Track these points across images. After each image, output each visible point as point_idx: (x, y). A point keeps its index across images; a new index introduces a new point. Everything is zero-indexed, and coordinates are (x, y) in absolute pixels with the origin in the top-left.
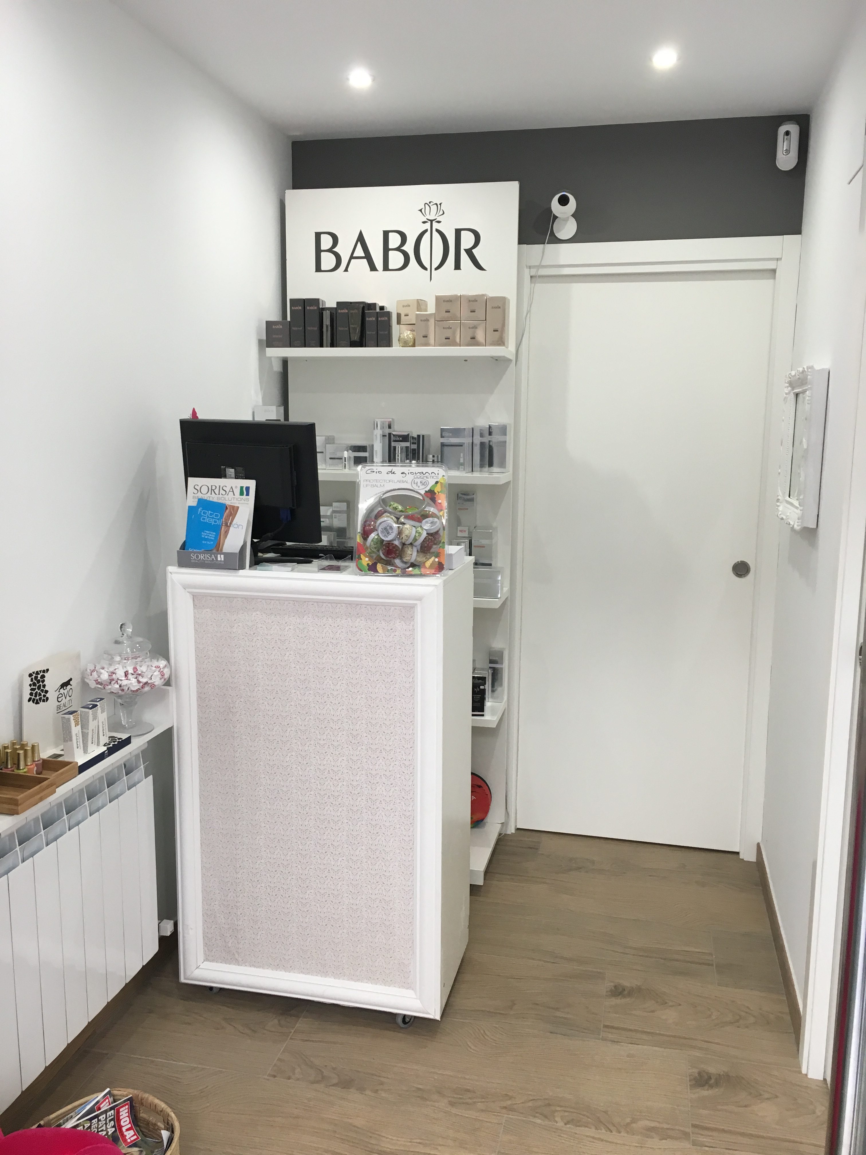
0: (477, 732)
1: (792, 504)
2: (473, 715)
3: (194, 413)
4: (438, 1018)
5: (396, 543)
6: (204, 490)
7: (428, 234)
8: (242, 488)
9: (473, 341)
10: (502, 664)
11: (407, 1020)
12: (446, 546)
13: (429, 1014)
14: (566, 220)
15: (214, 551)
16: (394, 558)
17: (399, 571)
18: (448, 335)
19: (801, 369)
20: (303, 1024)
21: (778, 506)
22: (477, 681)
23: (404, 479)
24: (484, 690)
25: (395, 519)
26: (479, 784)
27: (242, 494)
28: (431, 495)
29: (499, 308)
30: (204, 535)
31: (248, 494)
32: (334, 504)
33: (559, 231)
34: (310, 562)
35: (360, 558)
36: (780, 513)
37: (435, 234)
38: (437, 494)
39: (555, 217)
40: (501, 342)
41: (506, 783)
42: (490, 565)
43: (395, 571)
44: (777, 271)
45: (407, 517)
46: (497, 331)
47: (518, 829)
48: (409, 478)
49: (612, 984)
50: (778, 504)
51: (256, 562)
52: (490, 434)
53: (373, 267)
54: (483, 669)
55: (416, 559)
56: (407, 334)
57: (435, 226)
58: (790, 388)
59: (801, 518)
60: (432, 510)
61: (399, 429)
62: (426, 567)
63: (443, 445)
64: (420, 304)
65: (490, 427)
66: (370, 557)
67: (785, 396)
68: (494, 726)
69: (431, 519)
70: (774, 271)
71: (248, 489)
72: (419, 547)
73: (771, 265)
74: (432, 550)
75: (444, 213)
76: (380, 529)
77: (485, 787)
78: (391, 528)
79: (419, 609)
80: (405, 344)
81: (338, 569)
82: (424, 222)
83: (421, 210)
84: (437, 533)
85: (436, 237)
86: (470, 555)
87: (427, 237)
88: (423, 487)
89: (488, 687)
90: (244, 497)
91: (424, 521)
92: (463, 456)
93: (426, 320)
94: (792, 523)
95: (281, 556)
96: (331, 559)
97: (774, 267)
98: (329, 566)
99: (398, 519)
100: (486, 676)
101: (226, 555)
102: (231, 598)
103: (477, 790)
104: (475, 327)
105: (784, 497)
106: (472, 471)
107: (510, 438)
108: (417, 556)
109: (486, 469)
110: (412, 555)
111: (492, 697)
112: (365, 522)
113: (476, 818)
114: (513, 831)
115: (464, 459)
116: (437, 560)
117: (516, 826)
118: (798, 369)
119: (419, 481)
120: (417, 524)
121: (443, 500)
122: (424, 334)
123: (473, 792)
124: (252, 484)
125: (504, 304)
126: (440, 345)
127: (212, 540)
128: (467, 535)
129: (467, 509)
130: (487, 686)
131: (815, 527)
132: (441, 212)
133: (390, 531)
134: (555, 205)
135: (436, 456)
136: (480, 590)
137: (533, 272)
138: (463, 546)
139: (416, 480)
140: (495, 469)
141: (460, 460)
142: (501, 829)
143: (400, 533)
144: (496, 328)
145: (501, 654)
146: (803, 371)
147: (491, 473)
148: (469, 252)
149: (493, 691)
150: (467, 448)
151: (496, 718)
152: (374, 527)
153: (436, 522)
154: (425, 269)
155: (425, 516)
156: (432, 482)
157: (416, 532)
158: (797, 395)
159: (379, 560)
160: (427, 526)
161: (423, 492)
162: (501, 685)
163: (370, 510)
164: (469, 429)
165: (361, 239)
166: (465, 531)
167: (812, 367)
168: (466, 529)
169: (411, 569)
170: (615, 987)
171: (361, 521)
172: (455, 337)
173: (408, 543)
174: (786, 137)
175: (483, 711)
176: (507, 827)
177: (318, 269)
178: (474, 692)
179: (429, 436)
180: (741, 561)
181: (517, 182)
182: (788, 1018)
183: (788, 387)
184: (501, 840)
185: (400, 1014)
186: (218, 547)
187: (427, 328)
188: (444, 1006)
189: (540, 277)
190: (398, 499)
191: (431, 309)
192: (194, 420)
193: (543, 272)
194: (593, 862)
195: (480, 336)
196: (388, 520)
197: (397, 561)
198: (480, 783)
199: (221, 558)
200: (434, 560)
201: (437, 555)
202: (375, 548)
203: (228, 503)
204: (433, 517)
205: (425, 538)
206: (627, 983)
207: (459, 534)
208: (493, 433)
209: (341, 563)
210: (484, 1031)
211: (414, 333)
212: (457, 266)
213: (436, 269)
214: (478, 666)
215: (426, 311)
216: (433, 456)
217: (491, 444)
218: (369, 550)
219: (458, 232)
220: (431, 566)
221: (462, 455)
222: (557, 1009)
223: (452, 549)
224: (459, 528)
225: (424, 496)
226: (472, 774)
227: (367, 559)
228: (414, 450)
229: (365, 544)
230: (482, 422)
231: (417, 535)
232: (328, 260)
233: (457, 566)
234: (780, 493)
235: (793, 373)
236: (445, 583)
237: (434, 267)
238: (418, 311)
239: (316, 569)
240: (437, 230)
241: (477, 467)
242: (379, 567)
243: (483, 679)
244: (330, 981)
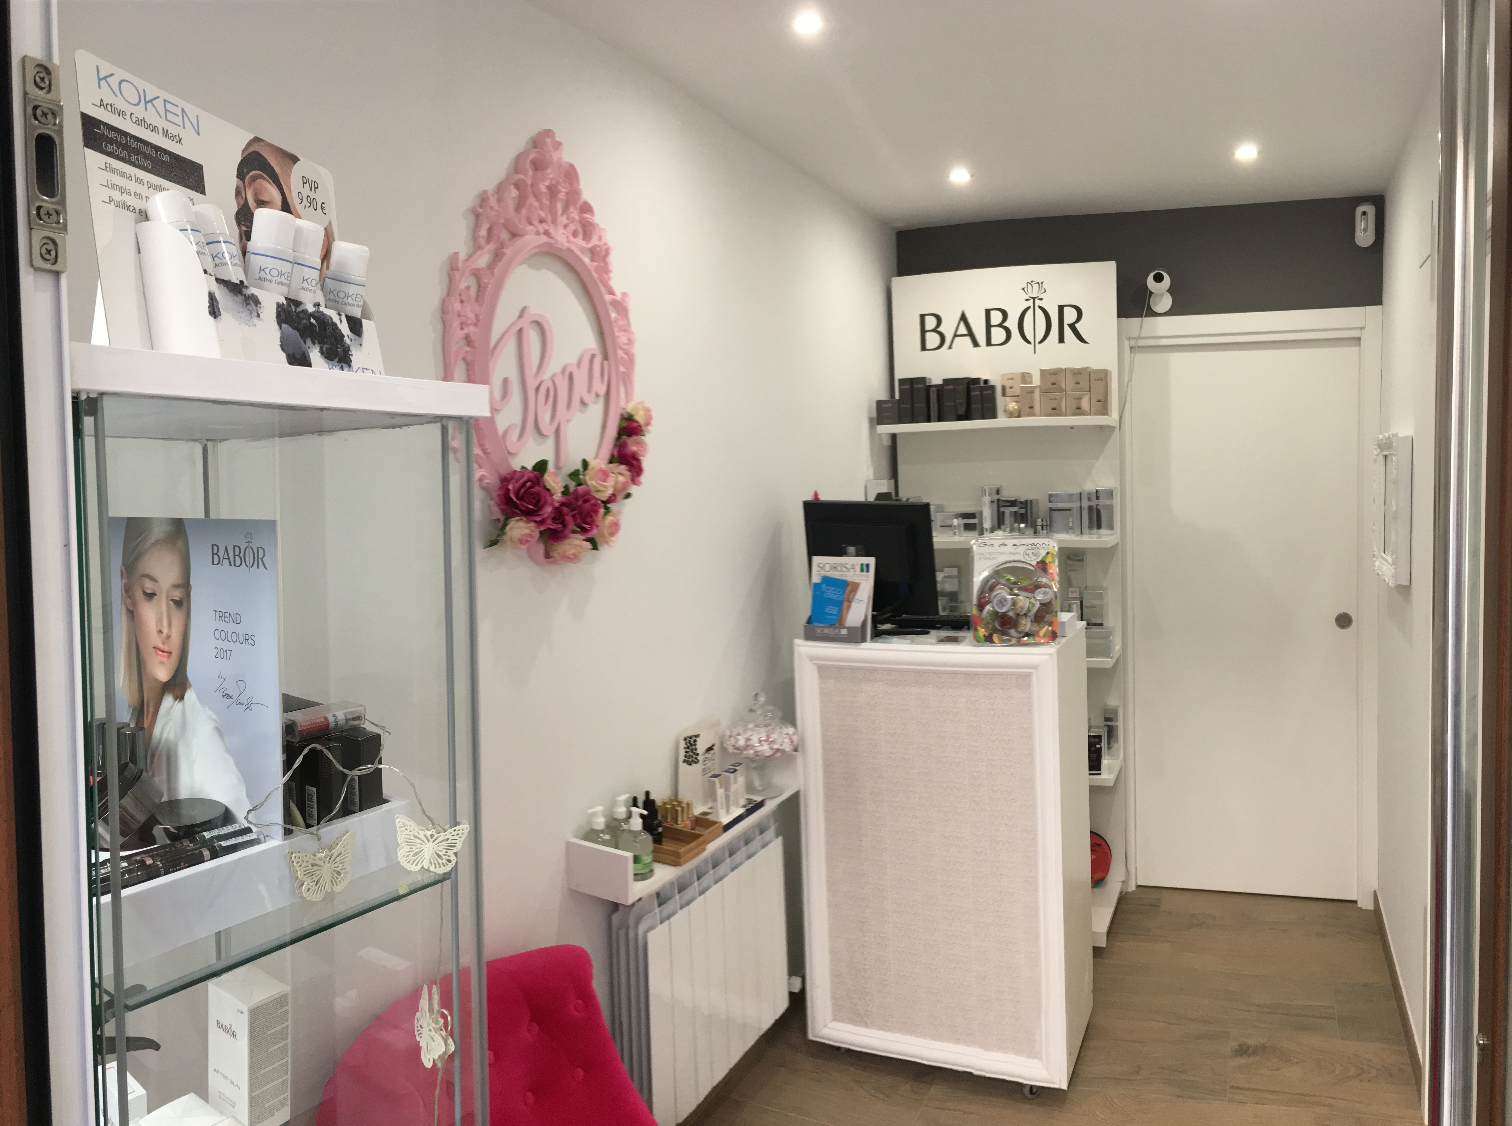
0: (1095, 791)
1: (1387, 561)
2: (1090, 774)
3: (816, 495)
4: (1064, 1086)
5: (1011, 614)
6: (827, 567)
7: (1031, 311)
8: (862, 565)
9: (1079, 411)
10: (1117, 721)
11: (1034, 1090)
12: (1059, 614)
13: (1054, 1083)
14: (1162, 295)
15: (837, 625)
16: (1010, 628)
17: (1014, 641)
18: (1054, 406)
19: (1387, 435)
20: (936, 1091)
21: (1375, 561)
22: (1093, 740)
23: (1016, 551)
24: (1101, 748)
25: (1009, 590)
26: (1099, 843)
27: (862, 571)
28: (1043, 565)
29: (1102, 380)
30: (827, 610)
31: (868, 571)
32: (946, 570)
33: (1156, 305)
34: (927, 633)
35: (976, 630)
36: (1376, 568)
37: (1037, 309)
38: (1048, 564)
39: (1151, 293)
40: (1104, 410)
41: (1126, 840)
42: (1102, 625)
43: (1010, 641)
44: (1362, 339)
45: (1020, 589)
46: (1100, 401)
47: (1139, 886)
48: (1022, 550)
49: (1238, 1044)
50: (1374, 559)
51: (877, 634)
52: (1097, 498)
53: (976, 344)
54: (1098, 727)
55: (1030, 628)
56: (1013, 405)
57: (1038, 303)
58: (1378, 450)
59: (1395, 576)
60: (1044, 580)
61: (1008, 494)
62: (1039, 636)
63: (1051, 510)
64: (1025, 377)
65: (1097, 491)
66: (986, 627)
67: (1375, 457)
68: (1111, 784)
69: (1043, 589)
70: (1359, 339)
71: (868, 565)
72: (1033, 617)
73: (1355, 334)
74: (1046, 619)
75: (1045, 291)
76: (995, 602)
77: (1103, 844)
78: (1006, 600)
79: (1034, 678)
80: (1011, 415)
81: (954, 640)
82: (1027, 300)
83: (1023, 289)
84: (1050, 603)
85: (1039, 313)
86: (1082, 620)
87: (1029, 315)
88: (1035, 558)
89: (1104, 744)
90: (864, 573)
91: (1037, 591)
92: (1073, 521)
93: (1031, 391)
94: (1387, 580)
95: (899, 628)
96: (948, 629)
97: (1358, 336)
98: (948, 637)
99: (1011, 589)
100: (1102, 734)
101: (850, 629)
102: (853, 669)
103: (1097, 848)
104: (1080, 399)
105: (1379, 552)
106: (1082, 534)
107: (1116, 502)
108: (1031, 625)
109: (1095, 530)
110: (1026, 625)
111: (1109, 754)
112: (980, 595)
113: (1096, 877)
114: (1134, 888)
115: (1073, 523)
116: (1050, 628)
117: (1136, 883)
118: (1385, 434)
119: (1030, 552)
120: (1030, 595)
121: (1054, 569)
122: (1030, 405)
123: (1092, 851)
124: (871, 561)
125: (1106, 376)
126: (1046, 416)
127: (835, 615)
128: (1078, 596)
129: (1077, 570)
130: (1102, 744)
131: (1408, 584)
132: (1043, 290)
133: (1004, 603)
134: (1150, 281)
135: (1044, 520)
136: (1091, 652)
137: (1133, 343)
138: (1074, 613)
139: (1028, 552)
140: (1103, 531)
141: (1069, 524)
142: (1122, 888)
143: (1014, 604)
144: (1100, 398)
145: (1115, 712)
146: (1389, 437)
147: (1099, 535)
148: (1072, 326)
149: (1109, 748)
150: (1076, 512)
151: (1113, 775)
152: (989, 599)
153: (1049, 592)
154: (1029, 342)
155: (1038, 586)
156: (1043, 553)
157: (1030, 603)
158: (1386, 457)
159: (995, 630)
160: (1040, 596)
161: (1034, 563)
162: (1117, 741)
163: (986, 581)
164: (1077, 494)
165: (963, 318)
166: (1076, 592)
167: (1396, 435)
168: (1077, 590)
169: (1026, 638)
170: (1240, 1046)
171: (978, 592)
172: (1061, 407)
173: (1021, 613)
174: (1363, 217)
175: (1100, 769)
176: (1128, 885)
177: (924, 348)
178: (1090, 752)
179: (1037, 500)
180: (1343, 613)
181: (1114, 262)
182: (1410, 1069)
183: (1376, 449)
184: (1123, 898)
185: (1028, 1085)
186: (840, 621)
187: (1032, 400)
188: (1071, 1073)
189: (1139, 347)
190: (1013, 570)
191: (1036, 381)
192: (816, 502)
193: (1142, 343)
194: (1214, 917)
195: (1085, 404)
196: (1002, 592)
197: (1012, 632)
198: (1100, 841)
199: (844, 632)
200: (1048, 628)
201: (1051, 624)
202: (991, 619)
203: (849, 579)
204: (1045, 587)
205: (1039, 609)
206: (1251, 1042)
207: (1071, 595)
208: (1100, 498)
209: (960, 634)
210: (1111, 1099)
211: (1019, 404)
212: (1061, 340)
213: (1040, 342)
214: (1093, 724)
215: (1031, 383)
216: (1042, 520)
217: (1098, 507)
218: (985, 622)
219: (1061, 308)
220: (1044, 637)
221: (1071, 520)
222: (1183, 1072)
223: (1064, 617)
224: (1071, 589)
225: (1036, 567)
226: (1091, 832)
227: (983, 630)
228: (1022, 514)
229: (980, 615)
230: (1090, 487)
231: (1031, 606)
232: (933, 339)
233: (1070, 634)
234: (1376, 549)
235: (1381, 437)
236: (1059, 652)
237: (1037, 341)
238: (1022, 384)
239: (934, 641)
240: (1040, 307)
241: (1086, 529)
242: (995, 637)
243: (1099, 737)
244: (961, 1048)
